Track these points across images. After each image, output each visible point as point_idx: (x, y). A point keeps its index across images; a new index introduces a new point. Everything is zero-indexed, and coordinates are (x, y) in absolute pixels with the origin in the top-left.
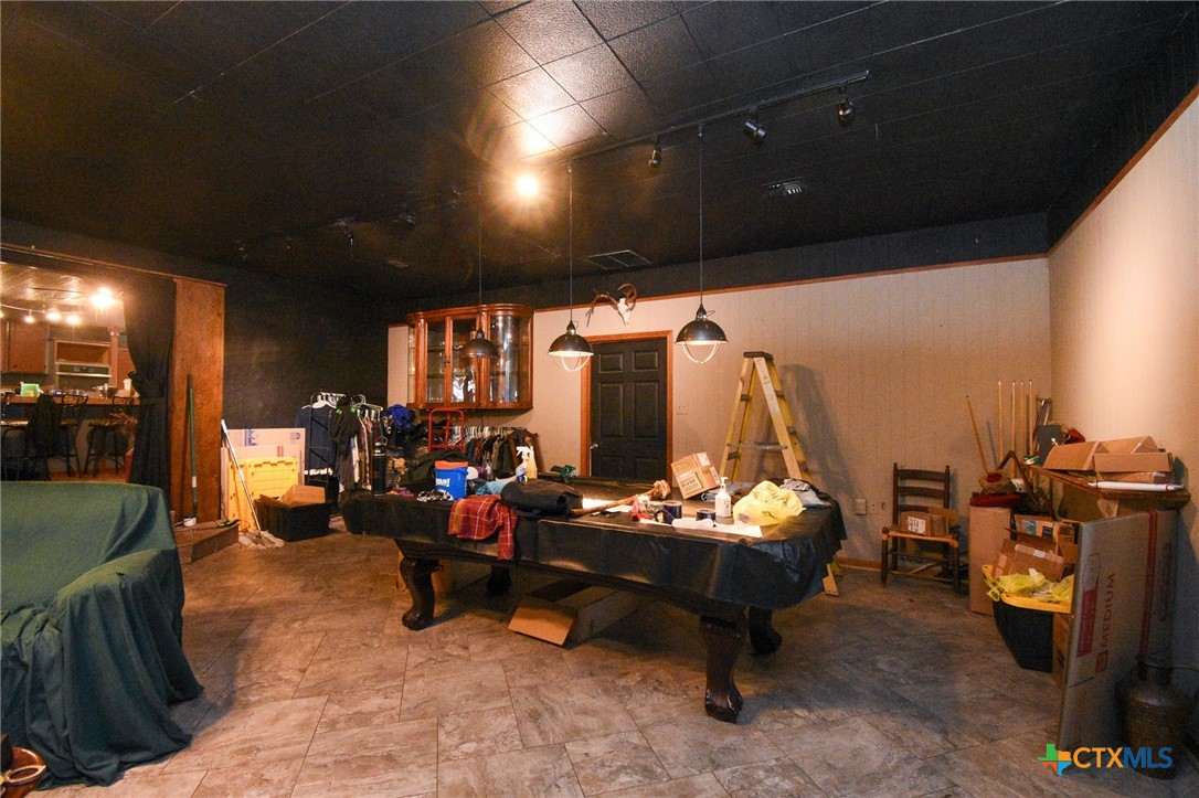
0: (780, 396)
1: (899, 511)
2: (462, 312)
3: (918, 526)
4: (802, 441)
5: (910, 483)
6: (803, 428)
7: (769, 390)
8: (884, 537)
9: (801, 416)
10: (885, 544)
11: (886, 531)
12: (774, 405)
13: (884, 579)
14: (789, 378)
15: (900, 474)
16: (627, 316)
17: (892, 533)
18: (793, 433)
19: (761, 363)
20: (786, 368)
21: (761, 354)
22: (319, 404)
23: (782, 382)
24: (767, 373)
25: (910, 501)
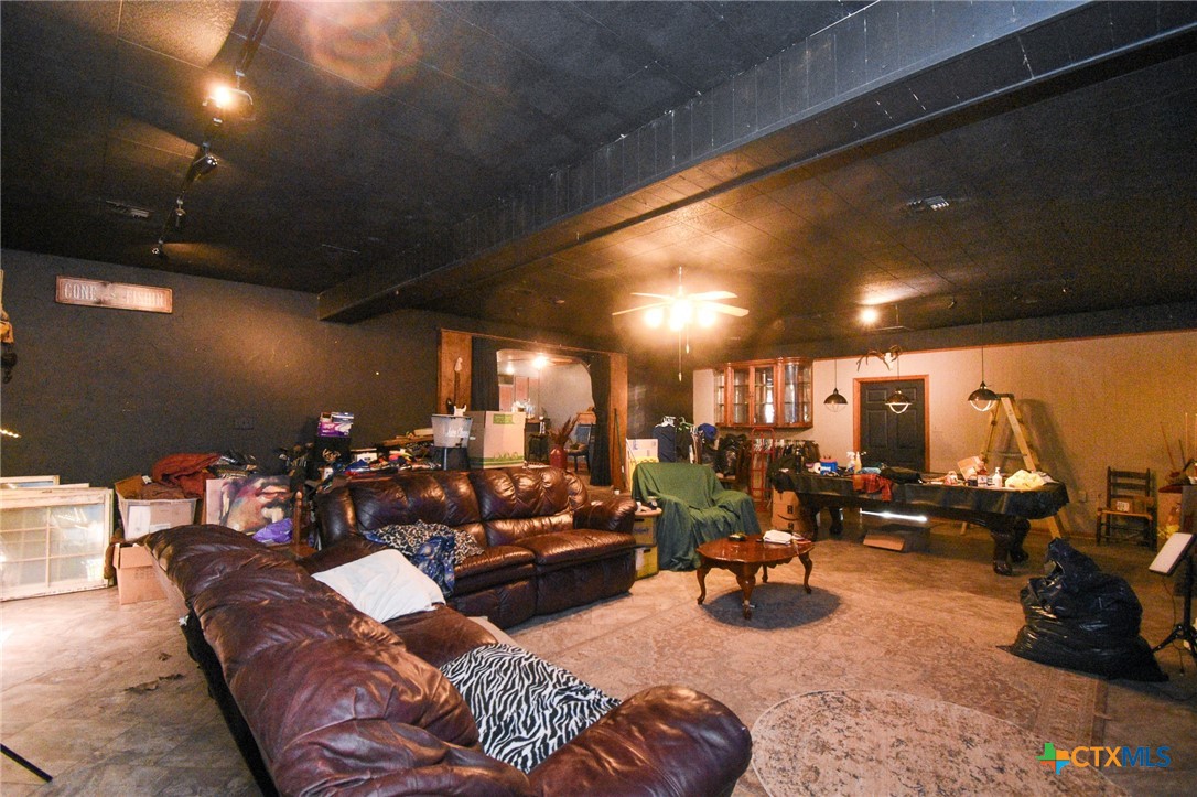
0: (1020, 421)
1: (1111, 497)
2: (761, 363)
3: (1124, 507)
4: (1037, 451)
5: (1119, 480)
6: (1037, 443)
7: (1013, 419)
8: (1099, 514)
9: (1035, 434)
10: (1100, 518)
11: (1100, 510)
12: (1017, 428)
13: (1099, 541)
14: (1025, 408)
15: (1112, 474)
16: (891, 365)
17: (1105, 511)
18: (1030, 446)
19: (1006, 402)
20: (1022, 402)
21: (1007, 395)
22: (665, 424)
23: (1021, 411)
24: (1011, 408)
25: (1121, 492)
